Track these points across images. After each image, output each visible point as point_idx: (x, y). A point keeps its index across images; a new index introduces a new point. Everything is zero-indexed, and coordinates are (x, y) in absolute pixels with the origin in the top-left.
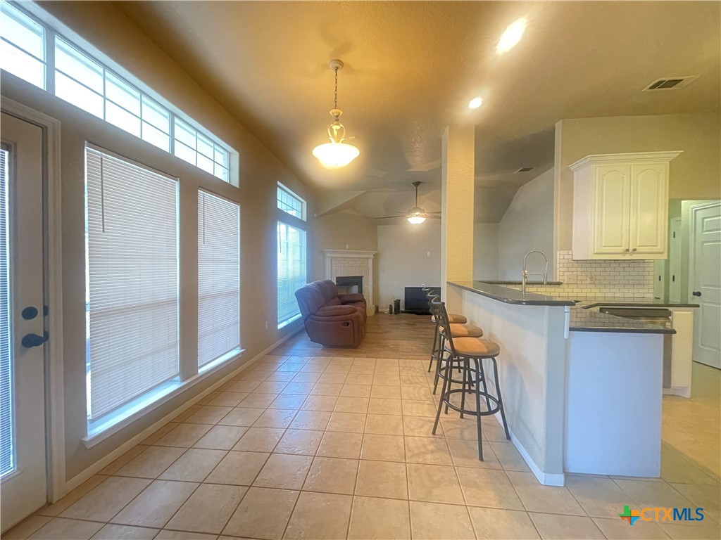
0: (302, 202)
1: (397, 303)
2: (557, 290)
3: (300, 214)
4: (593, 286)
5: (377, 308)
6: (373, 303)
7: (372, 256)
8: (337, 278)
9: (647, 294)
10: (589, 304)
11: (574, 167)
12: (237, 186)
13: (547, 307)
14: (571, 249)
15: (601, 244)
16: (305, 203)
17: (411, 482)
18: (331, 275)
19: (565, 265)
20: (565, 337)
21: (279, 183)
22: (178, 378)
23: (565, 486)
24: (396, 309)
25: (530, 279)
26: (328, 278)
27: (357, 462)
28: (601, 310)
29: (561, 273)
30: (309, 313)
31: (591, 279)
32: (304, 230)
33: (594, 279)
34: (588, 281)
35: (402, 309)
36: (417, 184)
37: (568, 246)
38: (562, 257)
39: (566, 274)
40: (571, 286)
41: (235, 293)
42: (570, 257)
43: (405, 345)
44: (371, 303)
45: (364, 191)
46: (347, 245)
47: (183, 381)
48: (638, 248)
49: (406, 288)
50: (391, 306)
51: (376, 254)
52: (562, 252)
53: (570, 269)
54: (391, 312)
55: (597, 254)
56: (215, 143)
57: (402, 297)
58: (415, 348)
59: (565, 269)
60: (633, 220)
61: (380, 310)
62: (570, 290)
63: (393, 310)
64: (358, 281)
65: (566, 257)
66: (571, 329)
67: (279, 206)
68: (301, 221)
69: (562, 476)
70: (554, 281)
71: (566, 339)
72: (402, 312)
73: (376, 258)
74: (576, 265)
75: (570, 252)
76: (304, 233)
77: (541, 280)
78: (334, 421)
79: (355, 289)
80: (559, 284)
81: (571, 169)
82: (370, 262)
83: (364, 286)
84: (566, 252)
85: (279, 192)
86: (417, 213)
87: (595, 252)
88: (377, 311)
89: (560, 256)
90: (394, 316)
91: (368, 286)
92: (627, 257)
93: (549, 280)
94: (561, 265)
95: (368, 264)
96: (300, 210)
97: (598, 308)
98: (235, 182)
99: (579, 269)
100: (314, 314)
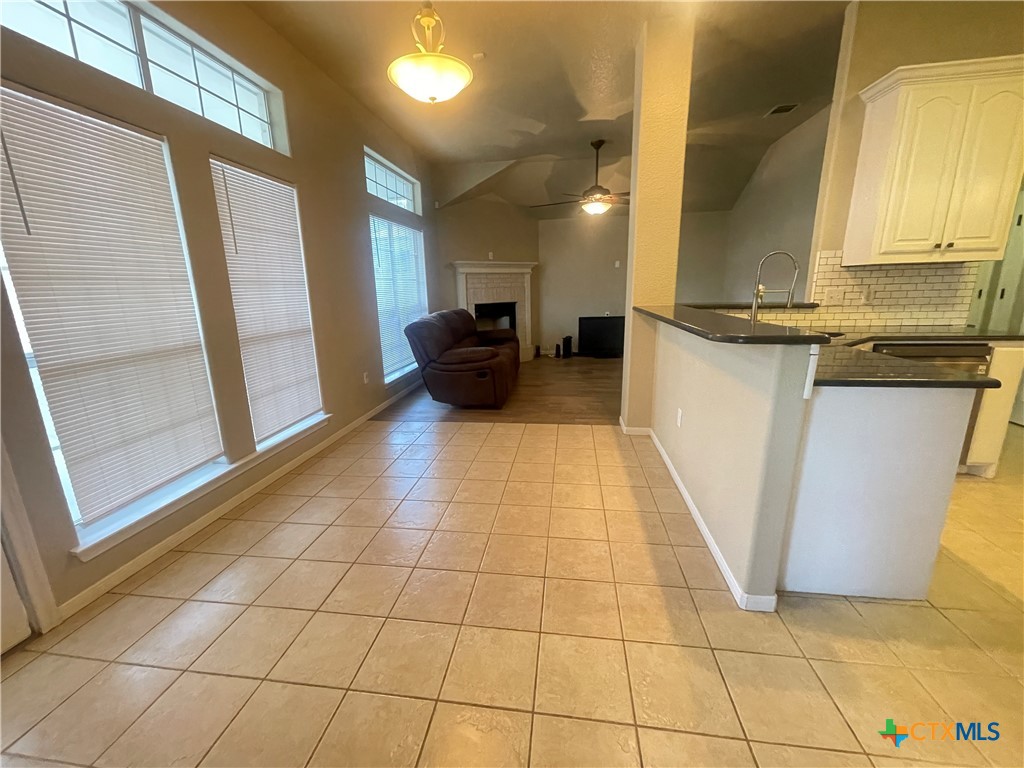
0: (413, 184)
1: (567, 341)
2: (810, 316)
3: (411, 203)
4: (869, 309)
5: (538, 349)
6: (532, 343)
7: (529, 270)
8: (476, 305)
9: (956, 319)
10: (858, 337)
11: (869, 94)
12: (288, 154)
13: (779, 348)
14: (841, 249)
15: (894, 238)
16: (418, 185)
17: (548, 607)
18: (465, 301)
19: (828, 275)
20: (805, 397)
21: (366, 149)
22: (223, 459)
23: (776, 611)
24: (565, 350)
25: (767, 300)
26: (462, 305)
27: (474, 577)
28: (875, 348)
29: (819, 290)
30: (427, 360)
31: (867, 298)
32: (419, 230)
33: (872, 296)
34: (863, 301)
35: (575, 349)
36: (598, 144)
37: (836, 243)
38: (823, 262)
39: (826, 289)
40: (831, 310)
41: (304, 332)
42: (838, 261)
43: (572, 402)
44: (529, 342)
45: (512, 162)
46: (491, 254)
47: (232, 463)
48: (955, 242)
49: (580, 319)
50: (558, 346)
51: (536, 266)
52: (825, 254)
53: (834, 282)
54: (558, 355)
55: (884, 253)
56: (233, 71)
57: (574, 331)
58: (584, 408)
59: (827, 282)
60: (957, 195)
61: (542, 352)
62: (830, 317)
63: (562, 352)
64: (508, 309)
65: (830, 262)
66: (817, 383)
67: (371, 189)
68: (413, 215)
69: (774, 598)
70: (806, 302)
71: (807, 400)
72: (575, 354)
73: (537, 274)
74: (847, 275)
75: (839, 253)
76: (420, 236)
77: (783, 300)
78: (451, 516)
79: (505, 322)
80: (813, 306)
81: (863, 97)
82: (528, 278)
83: (518, 317)
84: (831, 253)
85: (369, 165)
86: (598, 196)
87: (882, 251)
88: (538, 354)
89: (821, 261)
90: (562, 361)
91: (524, 316)
92: (936, 258)
93: (796, 300)
94: (821, 276)
95: (523, 283)
96: (411, 198)
97: (871, 345)
98: (284, 148)
99: (850, 282)
100: (434, 361)
